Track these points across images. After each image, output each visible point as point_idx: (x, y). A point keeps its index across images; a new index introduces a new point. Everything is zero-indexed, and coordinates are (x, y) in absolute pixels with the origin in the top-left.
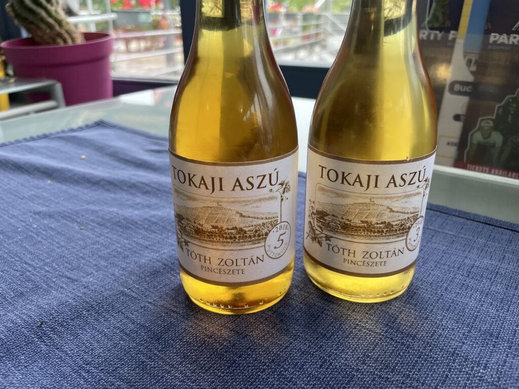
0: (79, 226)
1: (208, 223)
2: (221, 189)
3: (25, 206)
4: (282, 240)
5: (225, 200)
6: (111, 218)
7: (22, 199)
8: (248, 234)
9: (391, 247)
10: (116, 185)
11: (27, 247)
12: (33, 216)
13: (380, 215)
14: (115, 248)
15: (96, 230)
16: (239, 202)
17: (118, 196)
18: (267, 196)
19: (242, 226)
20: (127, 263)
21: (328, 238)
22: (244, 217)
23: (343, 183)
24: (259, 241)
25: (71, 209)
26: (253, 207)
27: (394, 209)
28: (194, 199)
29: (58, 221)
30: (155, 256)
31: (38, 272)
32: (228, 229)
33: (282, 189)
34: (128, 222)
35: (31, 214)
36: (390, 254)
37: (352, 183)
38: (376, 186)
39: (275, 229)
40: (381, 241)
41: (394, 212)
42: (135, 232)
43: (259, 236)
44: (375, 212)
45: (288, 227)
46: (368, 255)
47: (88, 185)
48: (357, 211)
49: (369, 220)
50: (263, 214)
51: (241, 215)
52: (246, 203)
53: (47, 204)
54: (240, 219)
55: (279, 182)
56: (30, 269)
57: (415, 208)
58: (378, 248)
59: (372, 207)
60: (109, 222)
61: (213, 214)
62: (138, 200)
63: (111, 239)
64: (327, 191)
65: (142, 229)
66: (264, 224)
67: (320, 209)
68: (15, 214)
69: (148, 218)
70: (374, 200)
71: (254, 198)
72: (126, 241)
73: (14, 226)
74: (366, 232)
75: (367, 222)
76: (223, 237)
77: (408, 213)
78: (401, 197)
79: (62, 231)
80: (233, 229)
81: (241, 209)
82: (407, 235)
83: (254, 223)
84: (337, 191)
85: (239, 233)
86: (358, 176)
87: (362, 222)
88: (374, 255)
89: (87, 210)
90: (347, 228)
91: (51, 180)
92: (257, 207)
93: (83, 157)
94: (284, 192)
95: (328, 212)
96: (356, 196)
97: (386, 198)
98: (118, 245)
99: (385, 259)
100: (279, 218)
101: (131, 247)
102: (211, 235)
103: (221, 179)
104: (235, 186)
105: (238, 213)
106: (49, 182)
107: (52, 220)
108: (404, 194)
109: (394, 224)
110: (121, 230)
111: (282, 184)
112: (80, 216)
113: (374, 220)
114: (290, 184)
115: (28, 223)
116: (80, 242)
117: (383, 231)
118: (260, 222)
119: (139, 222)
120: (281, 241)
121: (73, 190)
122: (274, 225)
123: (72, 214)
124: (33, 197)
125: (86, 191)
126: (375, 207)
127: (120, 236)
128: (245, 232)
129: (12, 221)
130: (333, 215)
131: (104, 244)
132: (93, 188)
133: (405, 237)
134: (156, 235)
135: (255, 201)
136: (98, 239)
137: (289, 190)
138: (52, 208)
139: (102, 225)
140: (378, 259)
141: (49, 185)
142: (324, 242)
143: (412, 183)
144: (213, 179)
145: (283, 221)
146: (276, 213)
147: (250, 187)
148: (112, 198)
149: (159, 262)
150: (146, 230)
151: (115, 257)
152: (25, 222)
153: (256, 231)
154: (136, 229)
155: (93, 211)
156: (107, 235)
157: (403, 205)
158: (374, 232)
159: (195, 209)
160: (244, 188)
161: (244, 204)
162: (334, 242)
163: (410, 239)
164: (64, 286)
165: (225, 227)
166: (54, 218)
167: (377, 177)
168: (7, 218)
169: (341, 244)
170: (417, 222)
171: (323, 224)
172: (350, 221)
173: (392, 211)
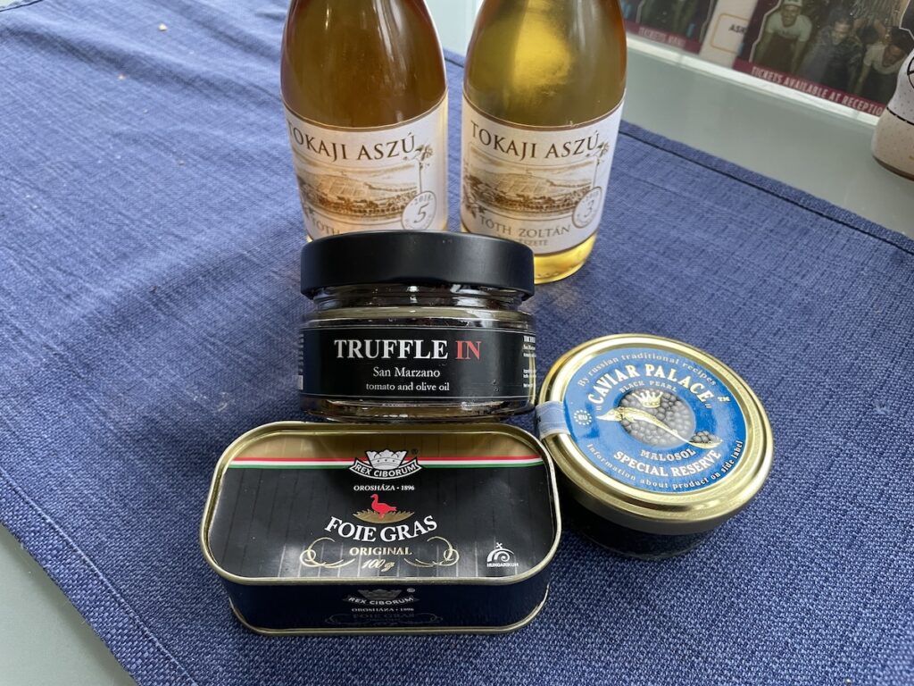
0: (177, 160)
1: (333, 194)
2: (345, 157)
3: (97, 123)
4: (424, 213)
5: (350, 169)
6: (218, 148)
7: (90, 109)
8: (380, 208)
9: (552, 225)
10: (218, 89)
11: (116, 189)
12: (112, 139)
13: (538, 189)
14: (227, 195)
15: (199, 166)
16: (366, 172)
17: (223, 108)
18: (401, 165)
19: (372, 198)
20: (244, 218)
21: (482, 210)
22: (374, 189)
23: (496, 148)
24: (394, 215)
25: (161, 130)
26: (384, 178)
27: (555, 183)
28: (315, 165)
29: (148, 150)
30: (278, 210)
31: (138, 226)
32: (357, 202)
33: (421, 155)
34: (241, 156)
35: (109, 136)
36: (552, 232)
37: (506, 150)
38: (533, 156)
39: (413, 202)
40: (541, 218)
41: (555, 185)
42: (252, 173)
43: (394, 209)
44: (532, 185)
45: (432, 197)
46: (525, 233)
47: (179, 87)
48: (512, 183)
49: (526, 194)
50: (396, 185)
51: (371, 187)
52: (376, 173)
53: (126, 119)
54: (370, 191)
55: (416, 147)
56: (127, 222)
57: (584, 180)
58: (537, 225)
59: (529, 180)
60: (216, 155)
61: (337, 184)
62: (252, 117)
63: (221, 182)
64: (479, 154)
65: (259, 168)
66: (398, 197)
67: (474, 174)
68: (88, 136)
69: (267, 149)
70: (532, 172)
71: (385, 168)
72: (241, 186)
73: (91, 156)
74: (522, 208)
75: (523, 196)
76: (351, 210)
77: (574, 186)
78: (563, 168)
79: (156, 166)
80: (362, 201)
81: (370, 180)
82: (574, 211)
83: (386, 196)
84: (491, 157)
85: (369, 207)
86: (513, 143)
87: (519, 196)
88: (532, 233)
89: (184, 132)
90: (501, 201)
91: (124, 75)
92: (389, 178)
93: (163, 27)
94: (423, 158)
95: (481, 179)
96: (510, 166)
97: (545, 170)
98: (230, 191)
99: (546, 238)
100: (419, 187)
101: (247, 195)
102: (337, 206)
103: (343, 146)
104: (361, 154)
105: (366, 184)
106: (121, 77)
107: (139, 147)
108: (569, 165)
109: (556, 199)
110: (233, 168)
111: (420, 150)
112: (175, 141)
113: (532, 195)
114: (431, 147)
115: (107, 151)
116: (182, 185)
117: (542, 207)
118: (394, 194)
119: (255, 157)
120: (422, 215)
121: (159, 94)
122: (412, 196)
123: (163, 138)
124: (103, 105)
125: (176, 97)
126: (533, 180)
127: (232, 177)
128: (377, 206)
129: (84, 146)
130: (487, 185)
131: (214, 188)
132: (186, 92)
133: (571, 213)
134: (279, 177)
135: (386, 171)
136: (204, 181)
137: (431, 154)
138: (134, 126)
139: (207, 159)
140: (537, 238)
141: (124, 84)
142: (478, 214)
143: (579, 151)
144: (334, 145)
145: (423, 190)
146: (414, 184)
147: (378, 155)
148: (215, 111)
149: (284, 219)
150: (266, 168)
151: (228, 208)
152: (103, 150)
153: (390, 205)
154: (253, 168)
155: (193, 136)
156: (215, 175)
157: (567, 178)
158: (532, 208)
159: (317, 176)
160: (372, 156)
161: (372, 174)
162: (487, 215)
163: (578, 215)
164: (173, 246)
165: (352, 200)
166: (141, 144)
167: (534, 145)
168: (77, 142)
169: (496, 218)
170: (588, 195)
171: (477, 192)
172: (504, 193)
173: (552, 184)
